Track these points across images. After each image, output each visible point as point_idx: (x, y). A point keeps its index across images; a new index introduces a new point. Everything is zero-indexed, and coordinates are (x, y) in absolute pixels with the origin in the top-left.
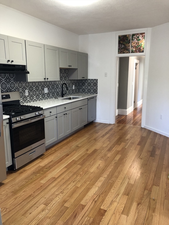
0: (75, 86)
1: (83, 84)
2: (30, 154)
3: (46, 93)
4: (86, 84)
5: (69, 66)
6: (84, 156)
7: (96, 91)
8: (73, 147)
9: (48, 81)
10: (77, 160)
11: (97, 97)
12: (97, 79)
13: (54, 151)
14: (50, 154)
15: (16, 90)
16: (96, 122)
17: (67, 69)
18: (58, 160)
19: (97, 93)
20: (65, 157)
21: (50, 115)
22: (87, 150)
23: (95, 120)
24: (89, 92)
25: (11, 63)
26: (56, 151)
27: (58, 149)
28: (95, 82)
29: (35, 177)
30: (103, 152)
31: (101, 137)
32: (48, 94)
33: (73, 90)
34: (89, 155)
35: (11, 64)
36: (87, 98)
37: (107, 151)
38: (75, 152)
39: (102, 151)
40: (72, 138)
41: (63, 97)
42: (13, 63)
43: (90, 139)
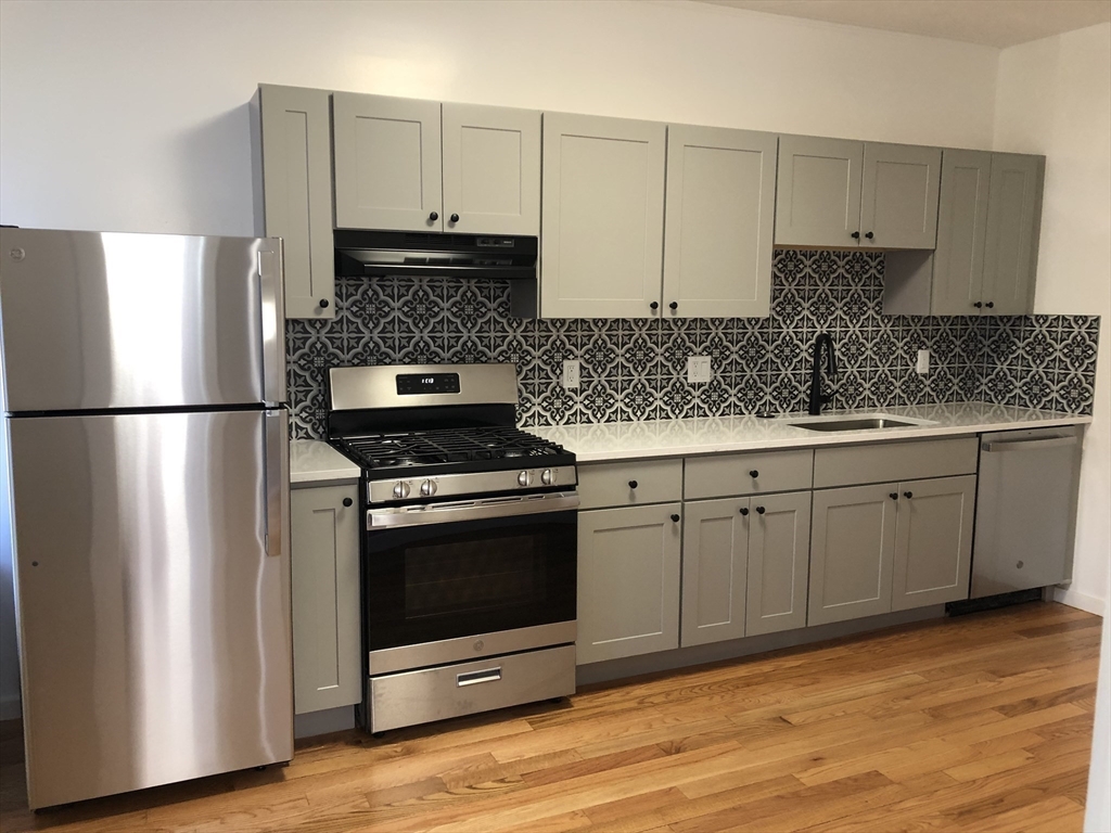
0: (938, 355)
1: (1002, 347)
2: (462, 678)
3: (700, 385)
4: (1020, 348)
5: (856, 235)
6: (759, 786)
7: (1080, 397)
8: (754, 714)
9: (678, 316)
10: (690, 795)
11: (1090, 434)
12: (1097, 319)
13: (633, 704)
14: (596, 715)
15: (509, 358)
16: (1066, 601)
17: (841, 254)
18: (597, 758)
19: (1088, 411)
20: (649, 754)
21: (632, 496)
22: (817, 760)
23: (1064, 587)
24: (1036, 395)
25: (451, 226)
26: (642, 704)
27: (656, 700)
28: (1080, 336)
29: (413, 801)
30: (909, 809)
31: (1002, 709)
32: (713, 386)
33: (915, 378)
34: (796, 795)
35: (448, 230)
36: (979, 435)
37: (947, 814)
38: (734, 743)
39: (908, 804)
40: (800, 662)
41: (818, 414)
42: (459, 229)
43: (907, 698)
